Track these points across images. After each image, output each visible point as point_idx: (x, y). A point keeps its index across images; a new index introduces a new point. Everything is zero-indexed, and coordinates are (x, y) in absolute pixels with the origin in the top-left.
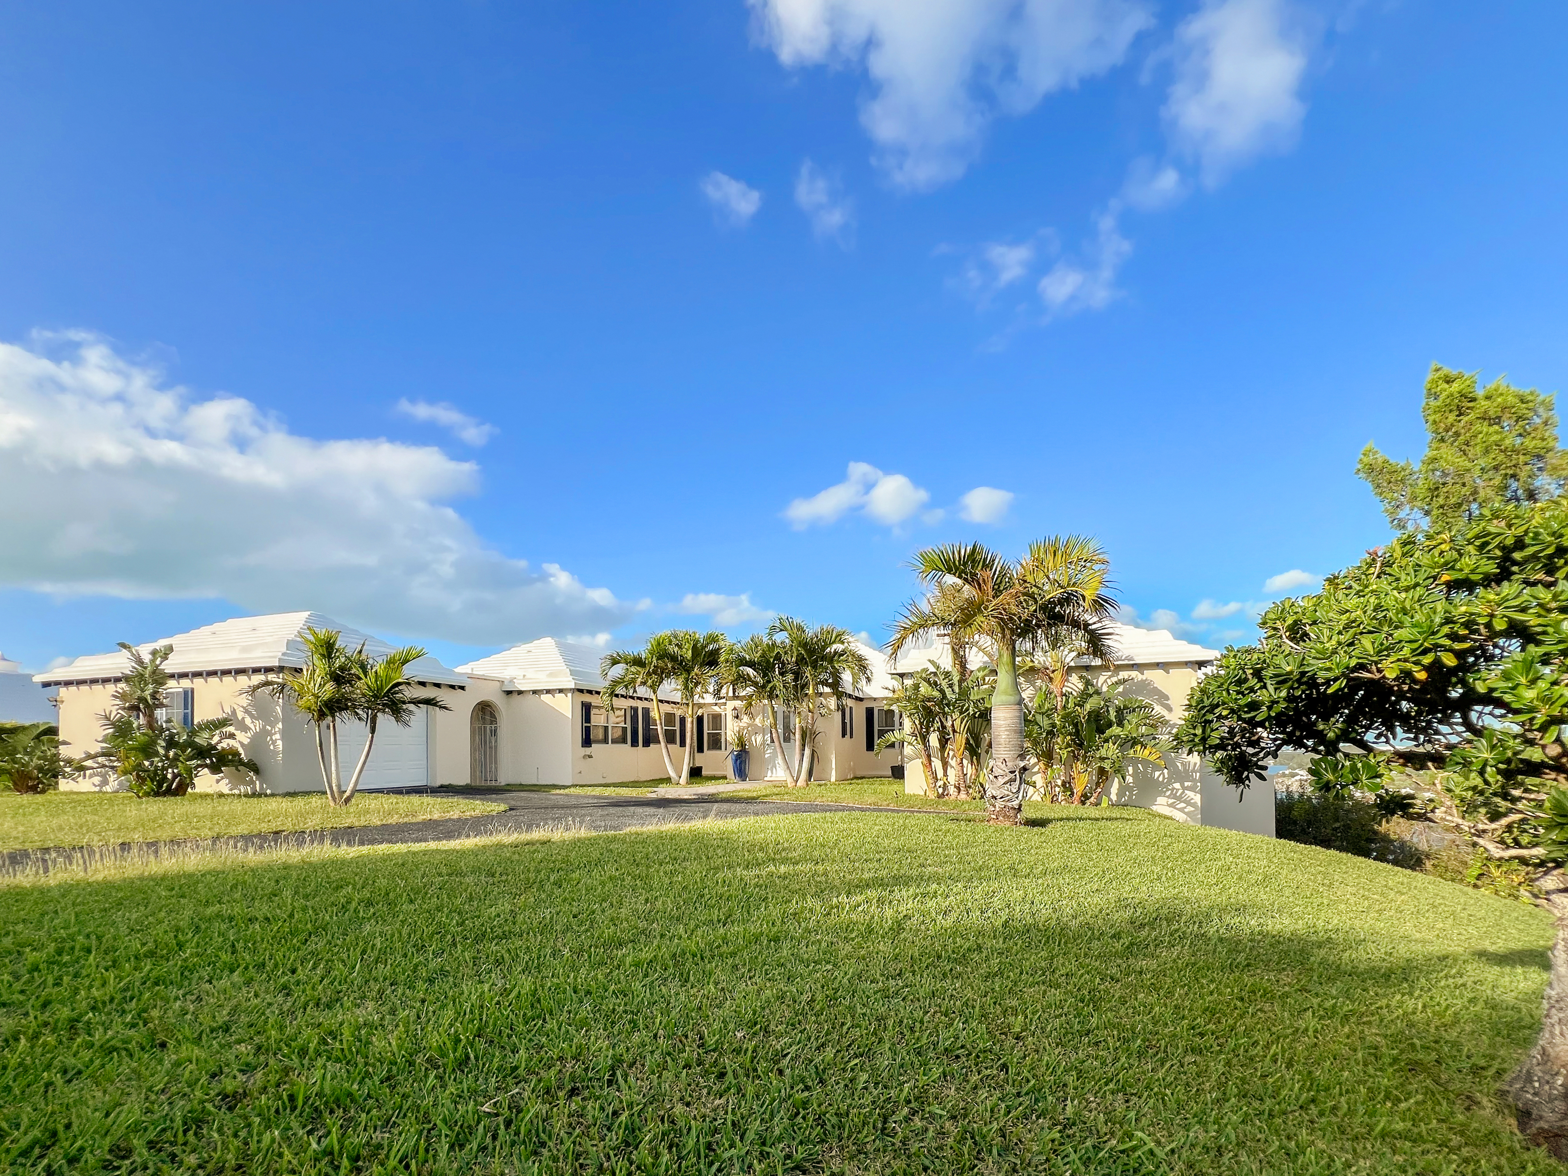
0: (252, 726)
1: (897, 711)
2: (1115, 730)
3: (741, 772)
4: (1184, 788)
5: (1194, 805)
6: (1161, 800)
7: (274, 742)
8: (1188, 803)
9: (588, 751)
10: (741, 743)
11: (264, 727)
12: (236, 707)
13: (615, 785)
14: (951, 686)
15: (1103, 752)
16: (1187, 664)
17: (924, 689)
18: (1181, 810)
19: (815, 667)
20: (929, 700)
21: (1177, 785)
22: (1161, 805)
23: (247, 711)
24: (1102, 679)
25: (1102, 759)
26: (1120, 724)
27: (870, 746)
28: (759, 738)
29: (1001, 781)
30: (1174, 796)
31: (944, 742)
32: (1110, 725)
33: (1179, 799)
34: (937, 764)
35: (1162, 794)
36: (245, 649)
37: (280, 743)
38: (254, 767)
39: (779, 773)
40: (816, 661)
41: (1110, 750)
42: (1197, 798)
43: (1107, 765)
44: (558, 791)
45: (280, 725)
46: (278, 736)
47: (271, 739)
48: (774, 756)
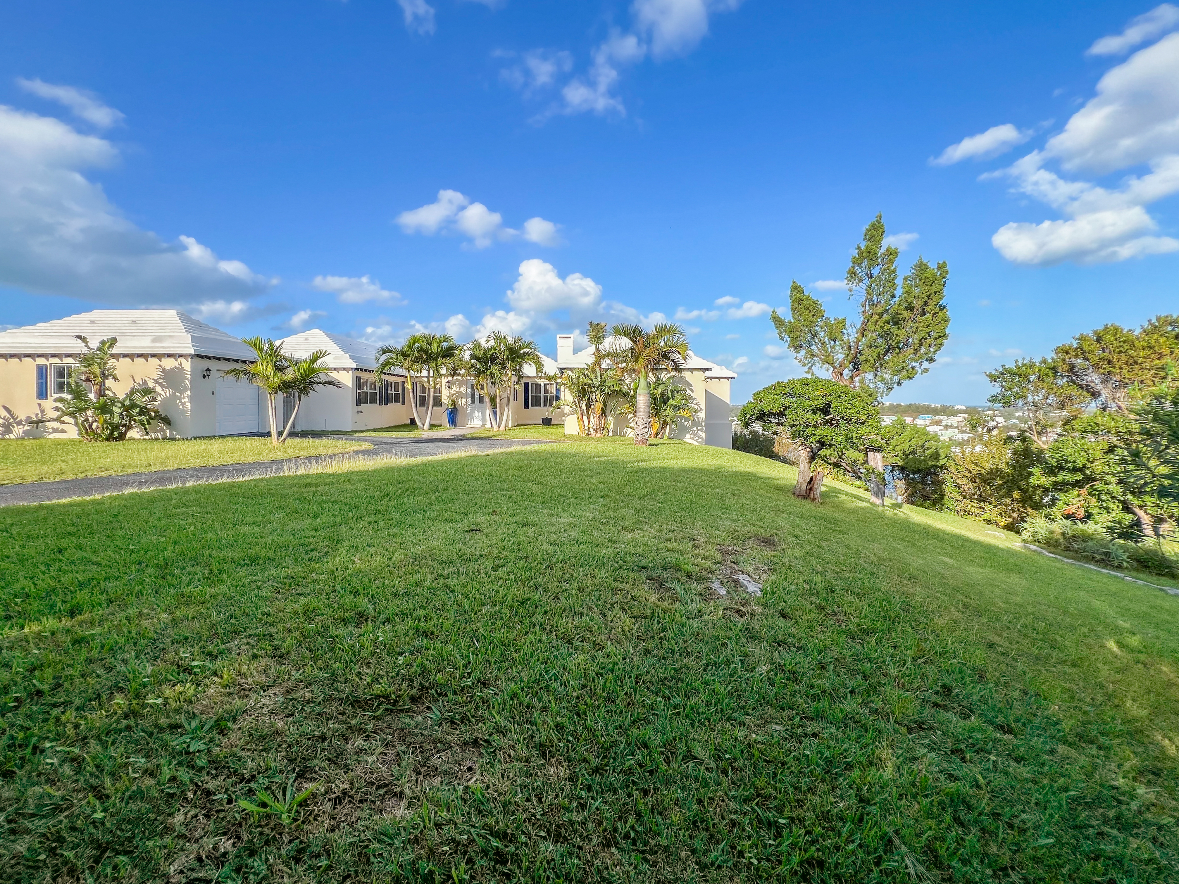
0: (163, 393)
1: (542, 385)
2: (671, 402)
3: (453, 421)
4: (698, 430)
5: (702, 438)
6: (688, 436)
7: (183, 404)
8: (699, 437)
9: (360, 408)
10: (454, 404)
11: (174, 394)
12: (147, 379)
13: (374, 430)
14: (596, 377)
15: (667, 413)
16: (701, 369)
17: (582, 380)
18: (696, 441)
19: (513, 362)
20: (585, 384)
21: (695, 429)
22: (688, 438)
23: (156, 382)
24: (663, 375)
25: (666, 416)
26: (673, 399)
27: (526, 406)
28: (464, 401)
29: (641, 427)
30: (693, 434)
31: (588, 407)
32: (668, 399)
33: (695, 435)
34: (585, 418)
35: (688, 433)
36: (156, 339)
37: (188, 405)
38: (167, 421)
39: (476, 423)
40: (514, 358)
41: (669, 412)
42: (703, 435)
43: (668, 420)
44: (357, 435)
45: (189, 393)
46: (186, 400)
47: (181, 401)
48: (473, 412)
